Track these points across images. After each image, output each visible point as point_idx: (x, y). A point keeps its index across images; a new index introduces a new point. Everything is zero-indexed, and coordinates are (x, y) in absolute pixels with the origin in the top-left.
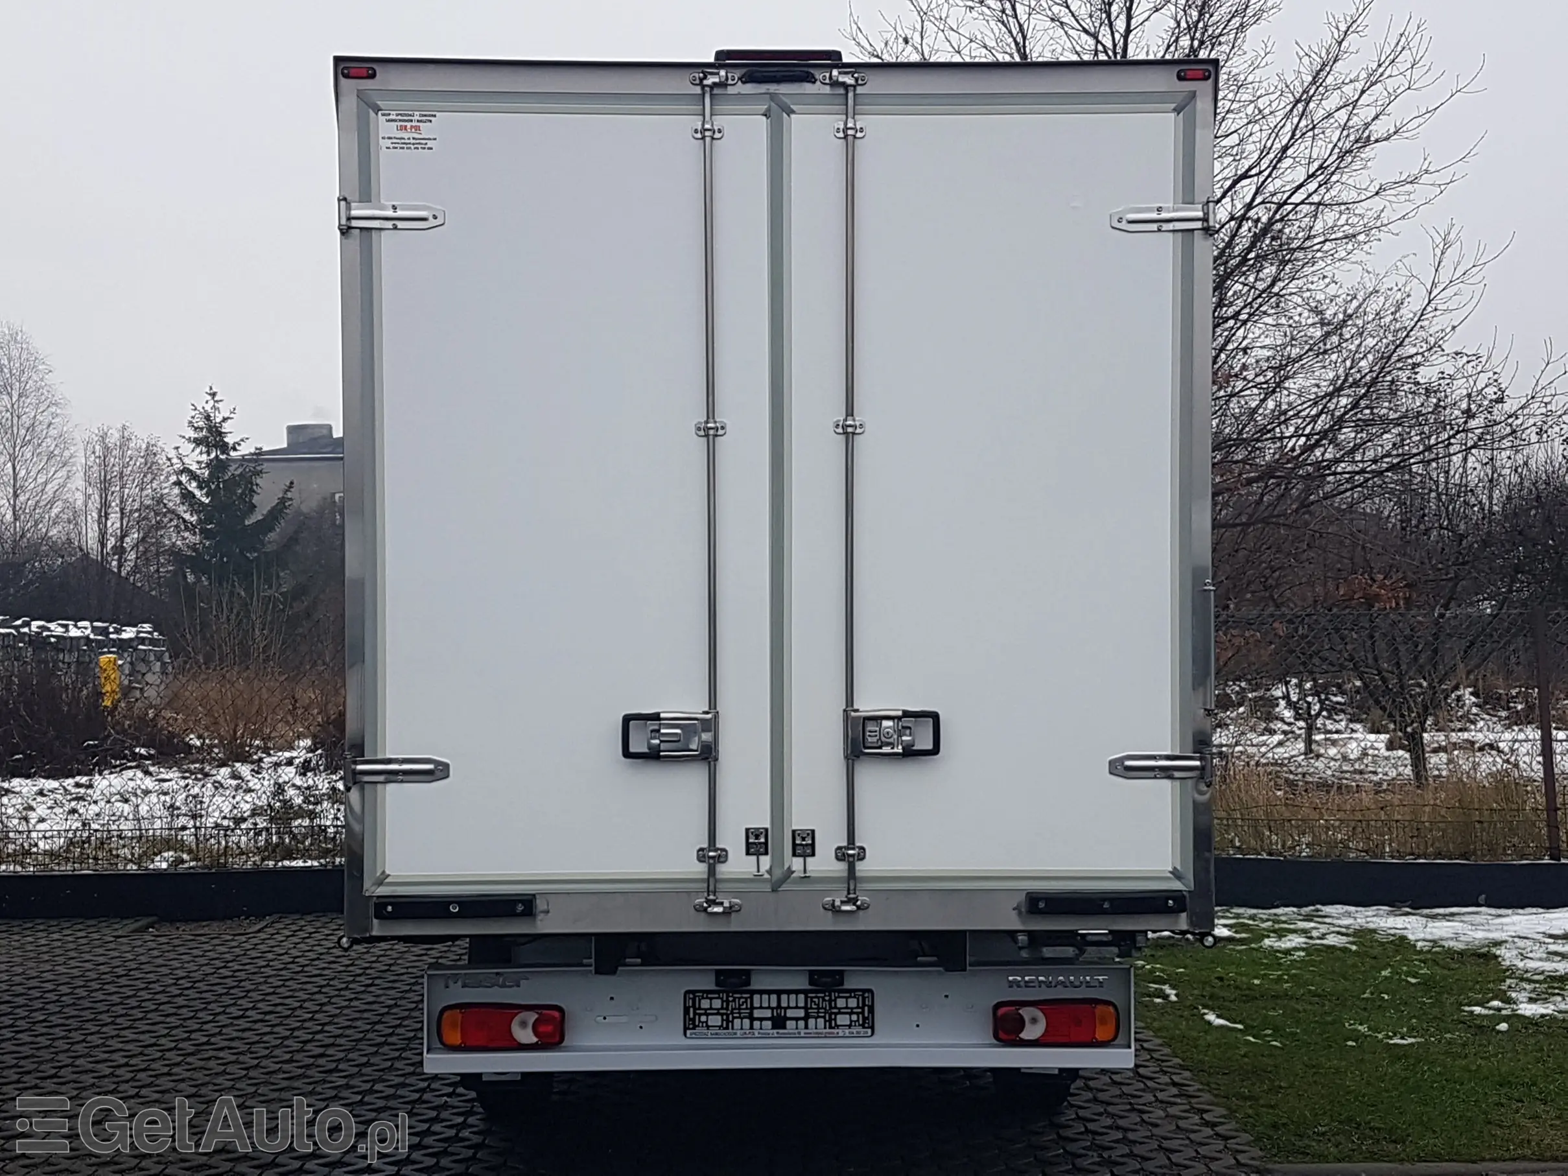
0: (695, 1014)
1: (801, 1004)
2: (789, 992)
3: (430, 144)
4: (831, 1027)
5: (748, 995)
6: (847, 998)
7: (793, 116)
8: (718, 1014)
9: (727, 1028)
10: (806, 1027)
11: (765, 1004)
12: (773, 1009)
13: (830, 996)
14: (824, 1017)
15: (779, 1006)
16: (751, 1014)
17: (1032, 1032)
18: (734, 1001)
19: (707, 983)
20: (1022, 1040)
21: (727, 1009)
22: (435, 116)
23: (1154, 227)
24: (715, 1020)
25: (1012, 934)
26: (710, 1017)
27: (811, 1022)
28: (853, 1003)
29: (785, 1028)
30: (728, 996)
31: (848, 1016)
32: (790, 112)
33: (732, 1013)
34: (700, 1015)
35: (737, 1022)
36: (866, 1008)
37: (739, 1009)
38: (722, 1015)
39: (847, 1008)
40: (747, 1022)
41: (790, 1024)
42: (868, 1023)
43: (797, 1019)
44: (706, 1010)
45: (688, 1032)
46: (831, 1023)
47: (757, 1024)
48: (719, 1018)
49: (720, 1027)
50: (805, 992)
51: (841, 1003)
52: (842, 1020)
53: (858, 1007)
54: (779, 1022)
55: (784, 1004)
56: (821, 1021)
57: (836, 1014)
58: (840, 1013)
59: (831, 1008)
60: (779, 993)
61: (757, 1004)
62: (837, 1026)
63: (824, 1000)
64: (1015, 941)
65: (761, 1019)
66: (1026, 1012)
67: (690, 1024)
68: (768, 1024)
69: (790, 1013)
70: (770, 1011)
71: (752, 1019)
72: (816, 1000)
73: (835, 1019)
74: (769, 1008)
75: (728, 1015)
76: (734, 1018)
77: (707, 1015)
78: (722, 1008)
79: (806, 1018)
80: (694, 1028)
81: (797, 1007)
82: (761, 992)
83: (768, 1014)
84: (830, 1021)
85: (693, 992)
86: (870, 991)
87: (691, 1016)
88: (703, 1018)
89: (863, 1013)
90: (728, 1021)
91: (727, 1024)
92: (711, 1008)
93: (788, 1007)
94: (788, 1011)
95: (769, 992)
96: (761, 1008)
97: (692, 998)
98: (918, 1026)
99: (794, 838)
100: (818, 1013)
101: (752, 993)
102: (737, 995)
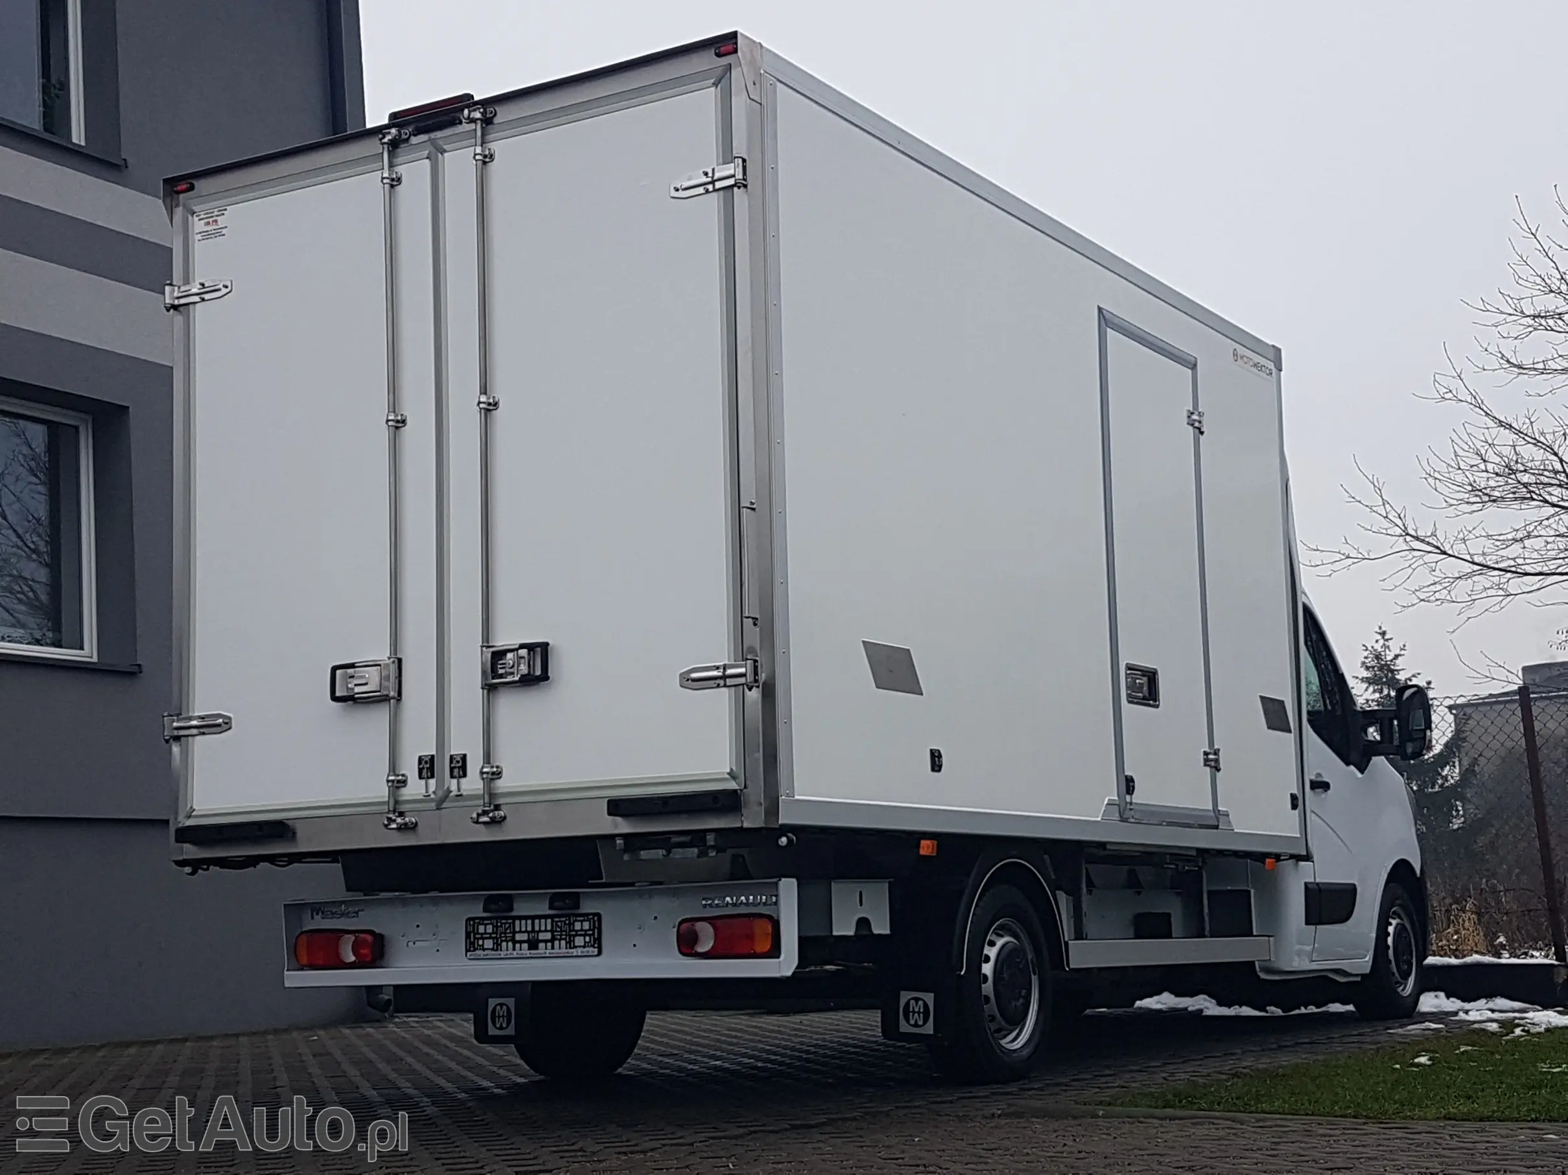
0: (475, 938)
1: (549, 928)
2: (540, 917)
3: (224, 231)
4: (570, 948)
5: (511, 921)
6: (582, 921)
7: (446, 155)
8: (490, 938)
9: (497, 950)
10: (553, 948)
11: (523, 929)
12: (528, 932)
13: (569, 920)
14: (565, 939)
15: (533, 930)
16: (514, 937)
17: (705, 946)
18: (501, 926)
19: (478, 911)
20: (696, 952)
21: (496, 933)
22: (226, 210)
23: (701, 190)
24: (489, 944)
25: (612, 837)
26: (485, 941)
27: (557, 942)
28: (586, 926)
29: (537, 948)
30: (497, 922)
31: (582, 938)
32: (443, 151)
33: (501, 937)
34: (478, 939)
35: (504, 944)
36: (596, 930)
37: (505, 933)
38: (493, 938)
39: (582, 930)
40: (510, 944)
41: (542, 945)
42: (597, 942)
43: (546, 941)
44: (482, 934)
45: (469, 953)
46: (571, 944)
47: (518, 946)
48: (491, 941)
49: (493, 949)
50: (551, 917)
51: (578, 926)
52: (579, 941)
53: (590, 930)
54: (533, 944)
55: (537, 928)
56: (563, 942)
57: (574, 936)
58: (577, 935)
59: (570, 931)
60: (533, 918)
61: (517, 929)
62: (575, 947)
63: (565, 924)
65: (521, 942)
66: (699, 926)
67: (472, 944)
68: (525, 946)
69: (542, 936)
70: (526, 934)
71: (515, 942)
72: (559, 924)
73: (574, 941)
74: (526, 931)
75: (497, 939)
76: (502, 941)
77: (483, 939)
78: (493, 933)
79: (552, 941)
80: (474, 951)
81: (546, 931)
82: (521, 918)
83: (525, 937)
84: (570, 942)
85: (473, 919)
86: (599, 915)
87: (472, 940)
88: (481, 942)
89: (594, 934)
90: (497, 943)
91: (497, 947)
92: (485, 933)
93: (540, 931)
94: (540, 934)
95: (526, 918)
96: (521, 932)
97: (472, 923)
98: (635, 945)
99: (451, 762)
100: (561, 935)
101: (515, 918)
102: (504, 921)
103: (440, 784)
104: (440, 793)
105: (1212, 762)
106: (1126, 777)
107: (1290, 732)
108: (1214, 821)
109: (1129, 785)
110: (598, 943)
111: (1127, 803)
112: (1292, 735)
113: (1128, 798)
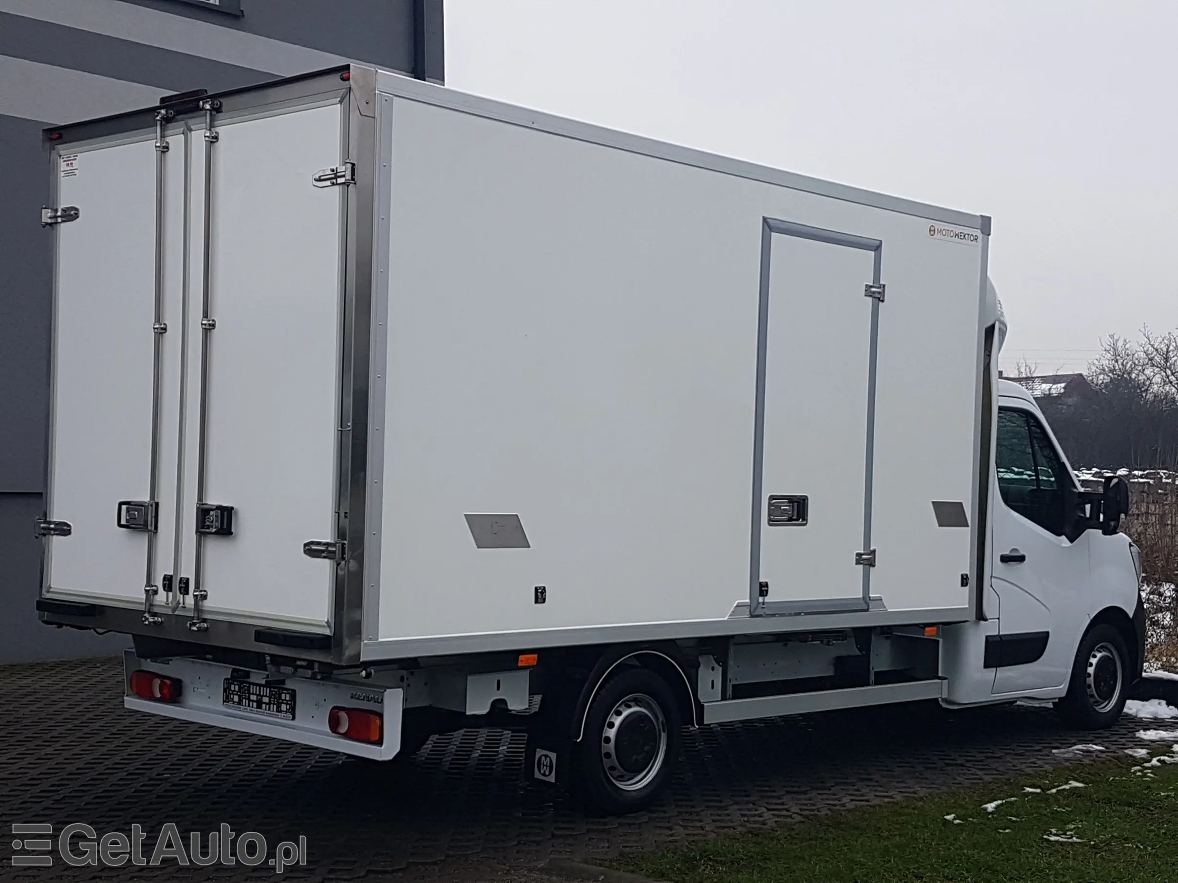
0: (229, 693)
1: (268, 695)
2: (263, 686)
3: (76, 172)
4: (279, 712)
5: (248, 685)
6: (286, 694)
7: (193, 132)
8: (237, 694)
9: (240, 704)
10: (269, 709)
11: (255, 692)
13: (279, 691)
14: (276, 704)
15: (259, 695)
16: (249, 696)
17: (343, 729)
18: (243, 688)
20: (338, 731)
22: (77, 156)
25: (263, 654)
27: (272, 706)
28: (288, 697)
29: (261, 708)
30: (241, 685)
31: (285, 706)
32: (191, 130)
33: (242, 695)
34: (231, 694)
35: (244, 701)
36: (293, 702)
37: (245, 693)
39: (285, 700)
40: (247, 702)
41: (263, 706)
43: (266, 704)
44: (232, 691)
45: (225, 703)
46: (279, 709)
47: (251, 704)
48: (237, 697)
49: (238, 703)
50: (269, 687)
51: (283, 697)
52: (283, 707)
53: (289, 701)
54: (259, 704)
55: (262, 694)
56: (275, 707)
57: (281, 703)
58: (283, 703)
59: (279, 699)
60: (260, 686)
61: (251, 692)
62: (282, 711)
63: (277, 693)
65: (253, 701)
66: (340, 714)
67: (227, 697)
68: (255, 704)
70: (255, 696)
71: (250, 701)
72: (273, 693)
73: (281, 707)
74: (256, 694)
75: (240, 696)
76: (243, 698)
77: (234, 695)
78: (239, 691)
80: (227, 702)
81: (266, 696)
82: (254, 684)
83: (255, 698)
84: (279, 707)
85: (227, 679)
86: (294, 691)
87: (227, 695)
88: (231, 696)
89: (291, 704)
90: (240, 700)
92: (235, 691)
93: (263, 696)
94: (264, 698)
95: (256, 685)
96: (253, 694)
97: (227, 682)
98: (313, 717)
99: (180, 583)
100: (274, 701)
101: (251, 684)
102: (244, 685)
103: (174, 597)
104: (174, 603)
105: (867, 560)
106: (760, 583)
107: (968, 526)
108: (865, 604)
109: (763, 590)
110: (292, 711)
111: (759, 603)
112: (969, 528)
113: (761, 599)
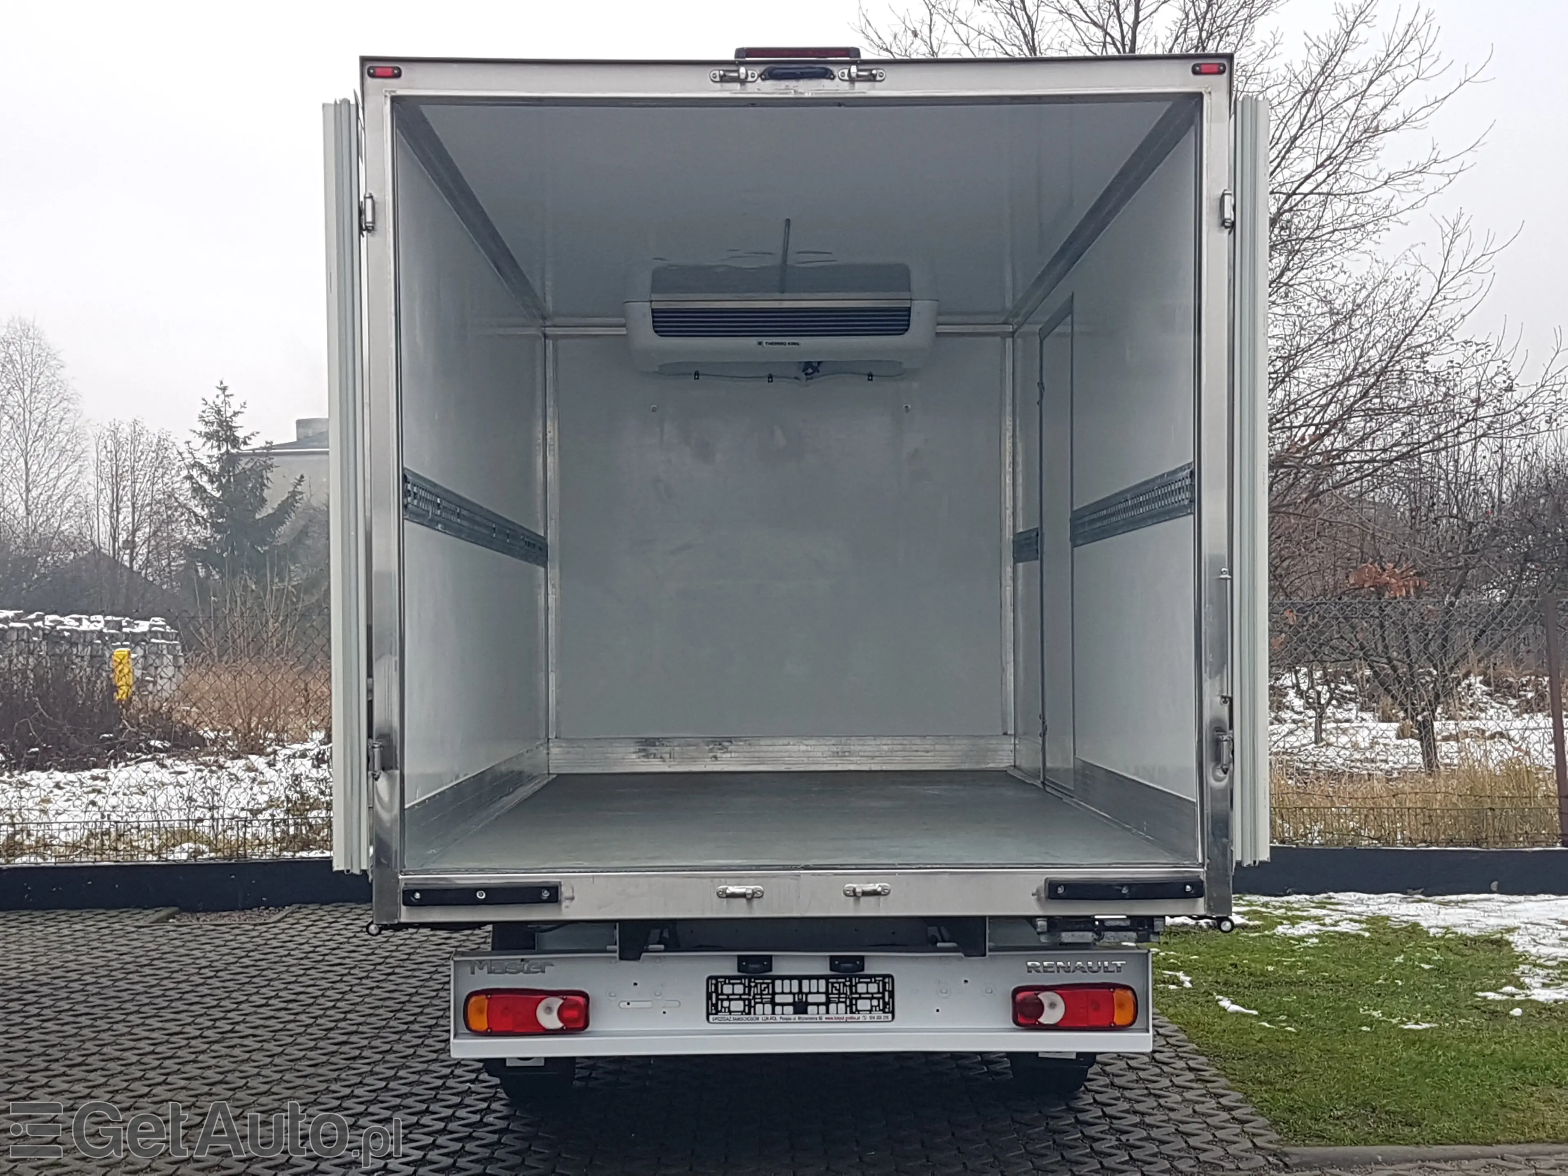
0: (717, 999)
1: (823, 989)
2: (810, 978)
4: (852, 1012)
5: (770, 981)
6: (867, 983)
8: (740, 999)
9: (749, 1013)
10: (827, 1012)
11: (787, 990)
12: (794, 994)
13: (851, 981)
14: (845, 1002)
15: (800, 992)
16: (773, 999)
17: (1050, 1016)
18: (756, 986)
19: (729, 968)
20: (1040, 1023)
21: (749, 994)
24: (737, 1006)
26: (732, 1003)
27: (832, 1007)
28: (873, 988)
29: (806, 1012)
30: (750, 982)
31: (868, 1001)
33: (754, 998)
34: (722, 1000)
35: (759, 1007)
36: (887, 994)
37: (761, 994)
38: (744, 1000)
39: (867, 993)
40: (768, 1007)
41: (811, 1009)
42: (888, 1007)
43: (818, 1004)
44: (728, 995)
45: (711, 1017)
46: (852, 1008)
47: (778, 1009)
48: (741, 1003)
49: (743, 1012)
50: (826, 978)
51: (861, 988)
52: (863, 1005)
53: (879, 992)
54: (801, 1008)
55: (805, 989)
56: (842, 1006)
57: (857, 999)
58: (860, 998)
59: (851, 993)
60: (800, 978)
61: (778, 989)
62: (858, 1011)
63: (845, 985)
64: (1035, 927)
65: (783, 1005)
66: (1043, 997)
67: (713, 1008)
68: (790, 1009)
69: (811, 999)
70: (791, 996)
71: (774, 1004)
72: (837, 985)
73: (856, 1004)
74: (791, 993)
75: (750, 1001)
76: (756, 1003)
77: (730, 1000)
78: (744, 994)
79: (827, 1004)
80: (716, 1014)
81: (818, 993)
82: (783, 978)
83: (789, 999)
84: (851, 1005)
85: (716, 978)
86: (891, 976)
87: (714, 1001)
88: (726, 1004)
89: (883, 998)
90: (750, 1006)
91: (749, 1009)
92: (733, 994)
93: (810, 993)
94: (810, 996)
95: (791, 978)
96: (783, 993)
97: (714, 983)
98: (938, 1010)
100: (839, 998)
101: (774, 978)
102: (759, 981)
